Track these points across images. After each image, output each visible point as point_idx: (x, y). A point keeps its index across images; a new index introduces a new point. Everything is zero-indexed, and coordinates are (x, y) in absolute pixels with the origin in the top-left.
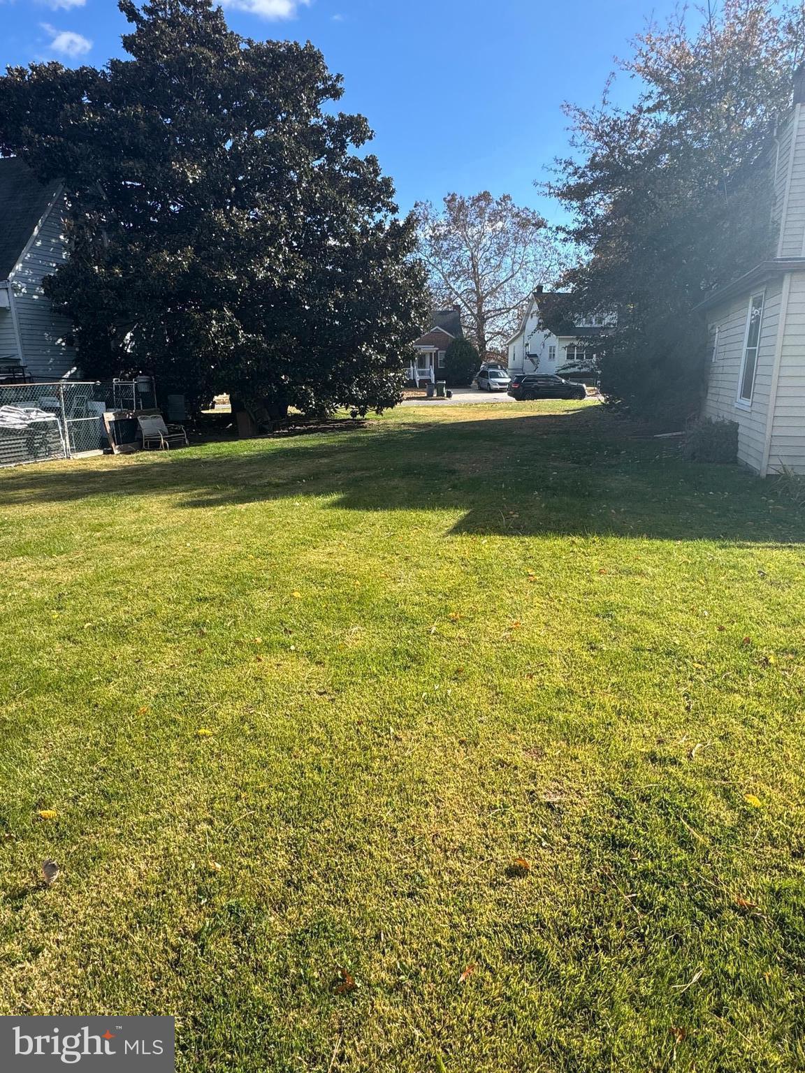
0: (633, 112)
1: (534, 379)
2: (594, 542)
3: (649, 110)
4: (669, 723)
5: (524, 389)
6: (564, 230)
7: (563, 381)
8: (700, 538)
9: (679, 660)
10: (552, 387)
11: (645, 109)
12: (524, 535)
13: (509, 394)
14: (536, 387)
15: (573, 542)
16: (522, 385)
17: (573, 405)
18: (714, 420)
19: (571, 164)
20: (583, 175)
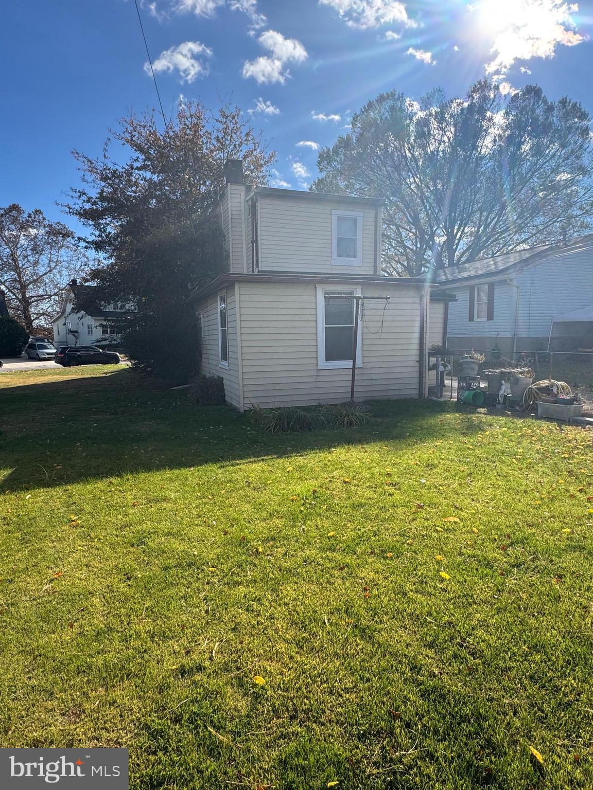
0: (127, 167)
1: (77, 349)
2: (128, 479)
3: (138, 168)
4: (194, 631)
5: (67, 357)
6: (85, 240)
7: (101, 350)
8: (206, 463)
9: (198, 568)
10: (92, 356)
11: (135, 167)
12: (66, 483)
13: (56, 362)
14: (79, 356)
15: (111, 482)
16: (66, 354)
17: (110, 368)
18: (208, 375)
19: (85, 194)
20: (94, 203)
